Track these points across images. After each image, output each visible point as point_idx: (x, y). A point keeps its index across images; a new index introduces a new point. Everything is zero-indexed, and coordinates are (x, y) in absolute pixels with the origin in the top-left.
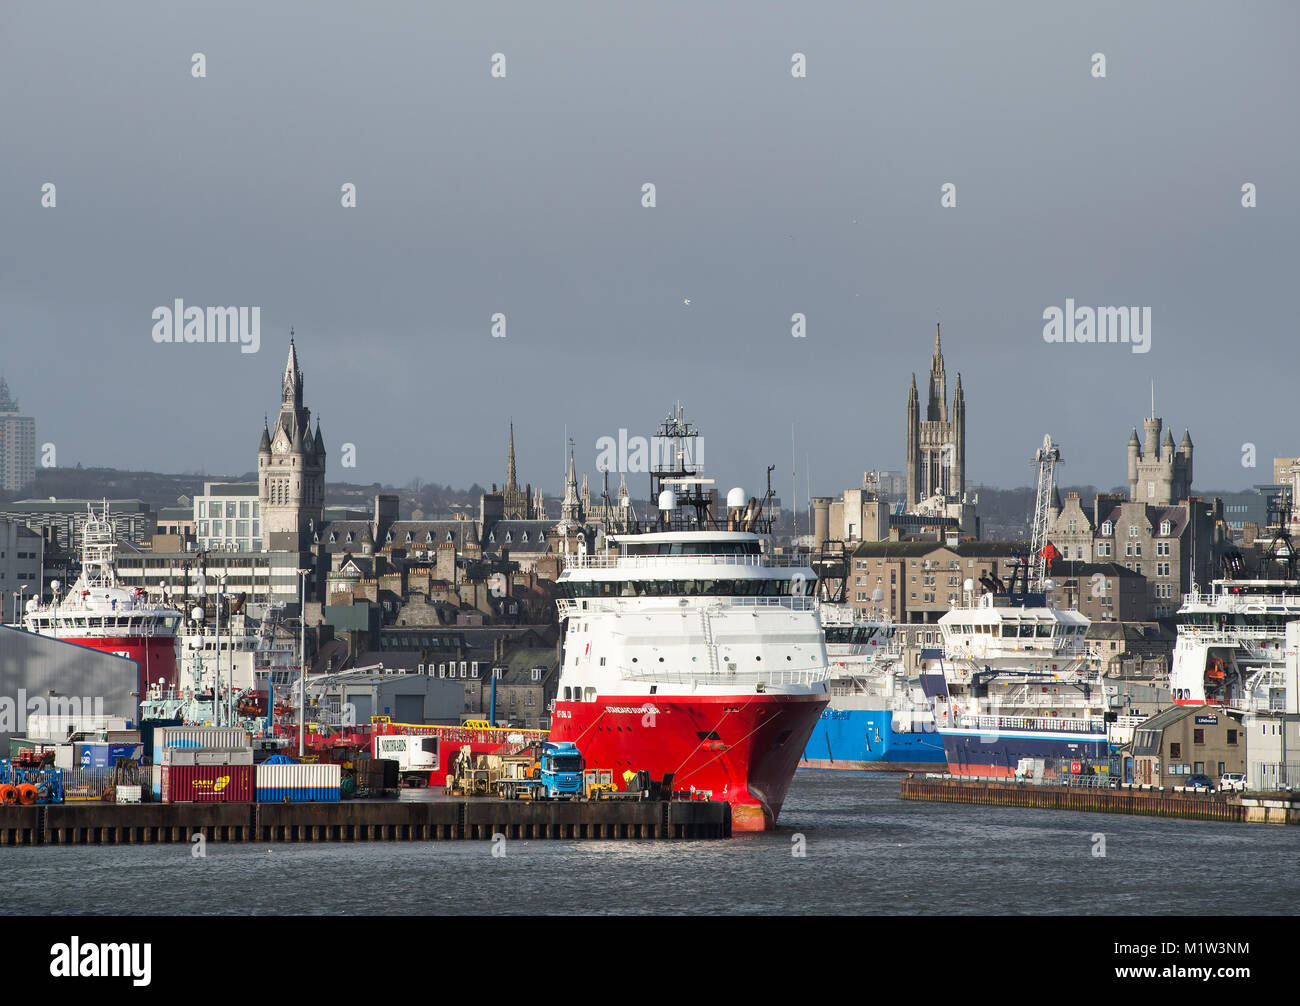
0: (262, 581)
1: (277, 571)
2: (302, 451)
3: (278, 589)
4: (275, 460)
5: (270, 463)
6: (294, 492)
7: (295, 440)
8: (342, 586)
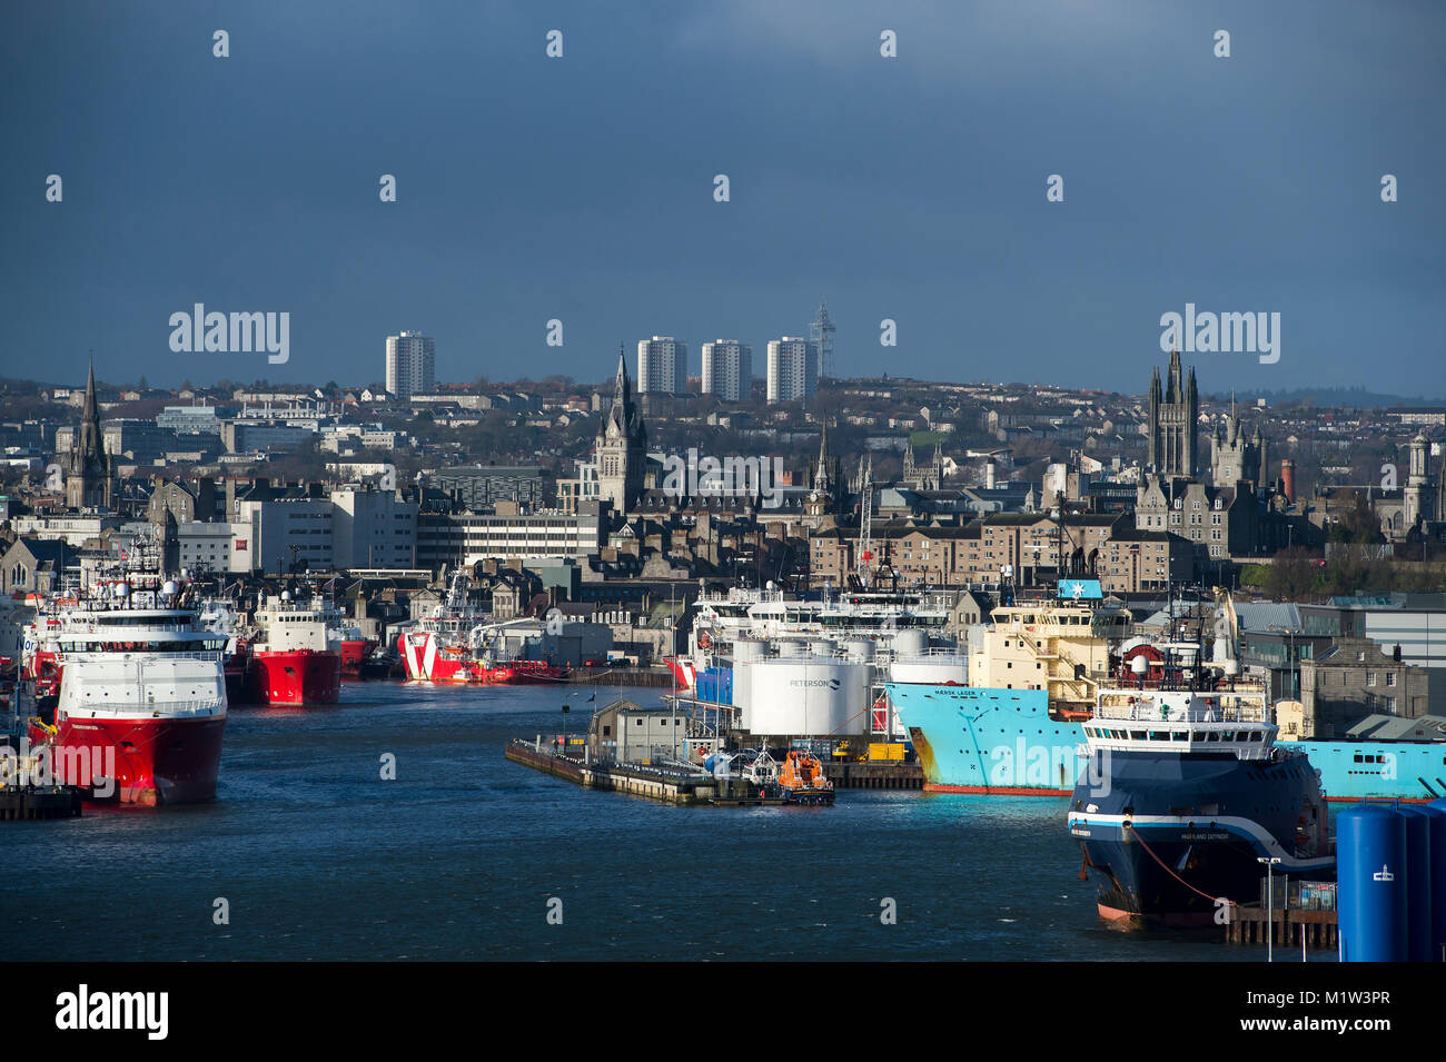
0: (573, 537)
1: (584, 530)
2: (628, 436)
3: (583, 544)
4: (609, 443)
5: (605, 445)
6: (621, 467)
7: (623, 427)
8: (619, 544)
